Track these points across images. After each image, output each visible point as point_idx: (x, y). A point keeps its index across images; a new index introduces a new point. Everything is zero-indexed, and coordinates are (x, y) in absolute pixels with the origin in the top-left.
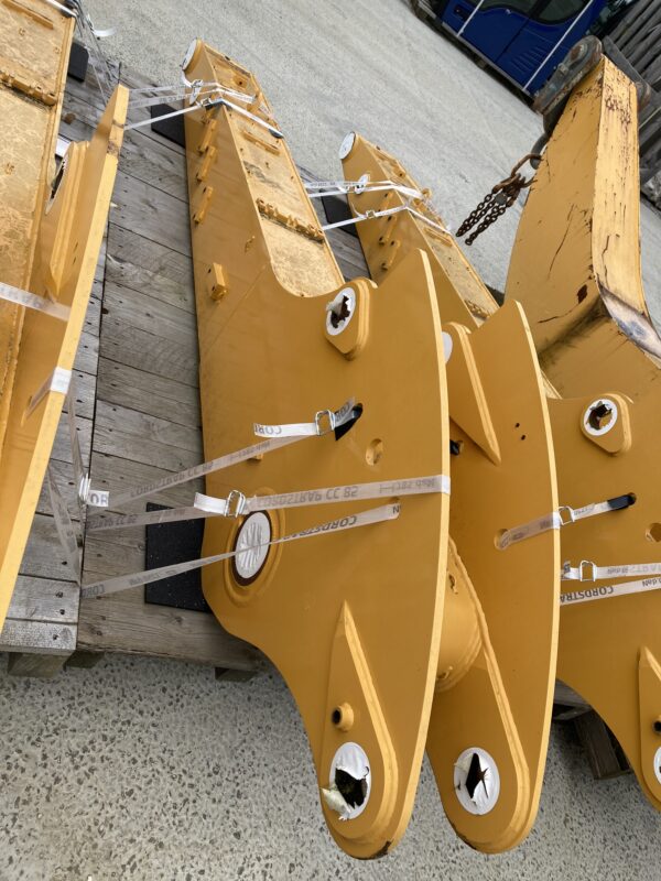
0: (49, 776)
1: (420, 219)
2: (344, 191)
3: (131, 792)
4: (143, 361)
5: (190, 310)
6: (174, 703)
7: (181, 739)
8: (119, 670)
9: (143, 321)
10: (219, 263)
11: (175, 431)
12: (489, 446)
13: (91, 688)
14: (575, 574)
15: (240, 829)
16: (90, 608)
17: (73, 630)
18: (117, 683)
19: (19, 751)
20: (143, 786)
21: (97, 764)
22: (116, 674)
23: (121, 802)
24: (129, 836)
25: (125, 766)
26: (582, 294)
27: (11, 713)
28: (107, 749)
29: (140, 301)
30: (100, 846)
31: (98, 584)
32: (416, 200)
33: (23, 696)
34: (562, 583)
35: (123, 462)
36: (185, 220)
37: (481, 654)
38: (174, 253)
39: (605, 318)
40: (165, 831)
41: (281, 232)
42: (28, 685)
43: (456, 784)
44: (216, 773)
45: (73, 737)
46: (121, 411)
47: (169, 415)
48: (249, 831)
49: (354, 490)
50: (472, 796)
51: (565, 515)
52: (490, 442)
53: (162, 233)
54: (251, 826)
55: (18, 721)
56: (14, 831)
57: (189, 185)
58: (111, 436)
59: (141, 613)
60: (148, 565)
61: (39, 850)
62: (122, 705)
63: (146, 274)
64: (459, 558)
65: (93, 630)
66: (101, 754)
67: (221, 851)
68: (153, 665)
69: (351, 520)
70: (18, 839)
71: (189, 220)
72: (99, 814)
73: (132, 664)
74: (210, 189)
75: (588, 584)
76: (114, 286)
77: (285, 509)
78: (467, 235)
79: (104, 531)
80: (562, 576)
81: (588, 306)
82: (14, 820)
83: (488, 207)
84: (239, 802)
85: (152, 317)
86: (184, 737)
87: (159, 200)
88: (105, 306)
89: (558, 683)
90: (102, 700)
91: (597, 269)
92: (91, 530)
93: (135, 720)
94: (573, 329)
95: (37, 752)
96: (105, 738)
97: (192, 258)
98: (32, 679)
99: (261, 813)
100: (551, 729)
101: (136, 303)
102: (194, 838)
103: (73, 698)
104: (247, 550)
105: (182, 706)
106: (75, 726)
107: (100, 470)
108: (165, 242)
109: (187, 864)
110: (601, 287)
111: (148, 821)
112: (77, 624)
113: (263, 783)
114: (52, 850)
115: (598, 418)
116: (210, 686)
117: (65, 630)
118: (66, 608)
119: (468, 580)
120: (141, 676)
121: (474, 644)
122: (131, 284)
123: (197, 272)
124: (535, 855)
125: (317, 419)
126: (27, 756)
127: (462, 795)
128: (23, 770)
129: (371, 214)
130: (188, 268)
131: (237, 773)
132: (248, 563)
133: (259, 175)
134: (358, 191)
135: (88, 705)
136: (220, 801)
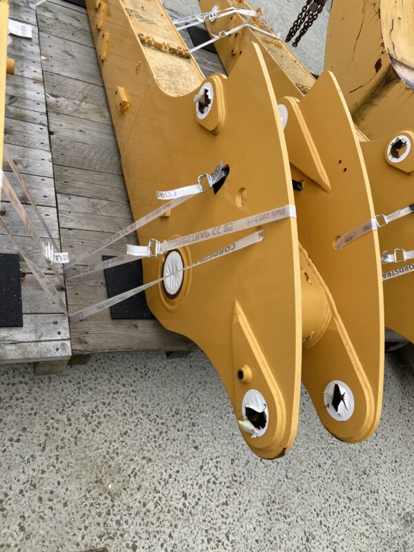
0: (74, 430)
1: (257, 31)
2: (202, 21)
3: (126, 433)
4: (83, 163)
5: (109, 123)
6: (144, 376)
7: (151, 398)
8: (105, 362)
9: (79, 136)
10: (121, 86)
11: (112, 206)
12: (322, 180)
13: (90, 375)
14: (391, 259)
15: (197, 444)
16: (76, 328)
17: (68, 343)
18: (106, 370)
19: (53, 419)
20: (133, 428)
21: (102, 419)
22: (104, 364)
23: (121, 439)
24: (129, 458)
25: (120, 418)
26: (378, 65)
27: (43, 397)
28: (107, 410)
29: (74, 123)
30: (112, 466)
31: (78, 312)
32: (253, 18)
33: (48, 386)
34: (383, 266)
35: (82, 232)
36: (95, 61)
37: (332, 321)
38: (92, 85)
39: (396, 80)
40: (151, 452)
41: (159, 55)
42: (50, 379)
43: (326, 404)
44: (177, 414)
45: (84, 406)
46: (74, 199)
47: (106, 196)
48: (203, 444)
49: (230, 226)
50: (337, 410)
51: (380, 220)
52: (322, 177)
53: (81, 73)
54: (203, 441)
55: (49, 401)
56: (58, 466)
57: (93, 34)
58: (71, 216)
59: (110, 326)
60: (110, 295)
61: (76, 474)
62: (111, 383)
63: (75, 103)
64: (310, 260)
65: (81, 341)
66: (103, 413)
67: (187, 458)
68: (127, 355)
69: (232, 247)
70: (61, 469)
71: (98, 60)
72: (109, 448)
73: (113, 357)
74: (107, 34)
75: (401, 264)
76: (55, 115)
77: (189, 246)
78: (293, 40)
79: (77, 279)
80: (382, 262)
81: (383, 73)
82: (57, 459)
83: (305, 16)
84: (194, 429)
85: (84, 132)
86: (153, 396)
87: (74, 49)
88: (51, 129)
89: (387, 330)
90: (98, 382)
91: (388, 45)
92: (68, 279)
93: (121, 390)
94: (374, 92)
95: (64, 418)
96: (104, 403)
97: (104, 87)
98: (52, 376)
99: (208, 433)
100: (385, 357)
101: (71, 124)
102: (169, 453)
103: (79, 383)
104: (170, 275)
105: (149, 377)
106: (84, 399)
107: (67, 240)
108: (84, 78)
109: (168, 468)
110: (391, 58)
111: (140, 447)
112: (70, 339)
113: (207, 415)
114: (84, 473)
115: (397, 150)
116: (165, 362)
117: (62, 344)
118: (61, 330)
119: (318, 273)
120: (120, 363)
121: (327, 314)
122: (66, 112)
123: (109, 95)
124: (383, 433)
125: (199, 181)
126: (58, 421)
127: (331, 410)
128: (57, 429)
129: (223, 34)
130: (103, 94)
131: (190, 412)
132: (172, 285)
133: (138, 16)
134: (212, 19)
135: (90, 386)
136: (182, 430)
